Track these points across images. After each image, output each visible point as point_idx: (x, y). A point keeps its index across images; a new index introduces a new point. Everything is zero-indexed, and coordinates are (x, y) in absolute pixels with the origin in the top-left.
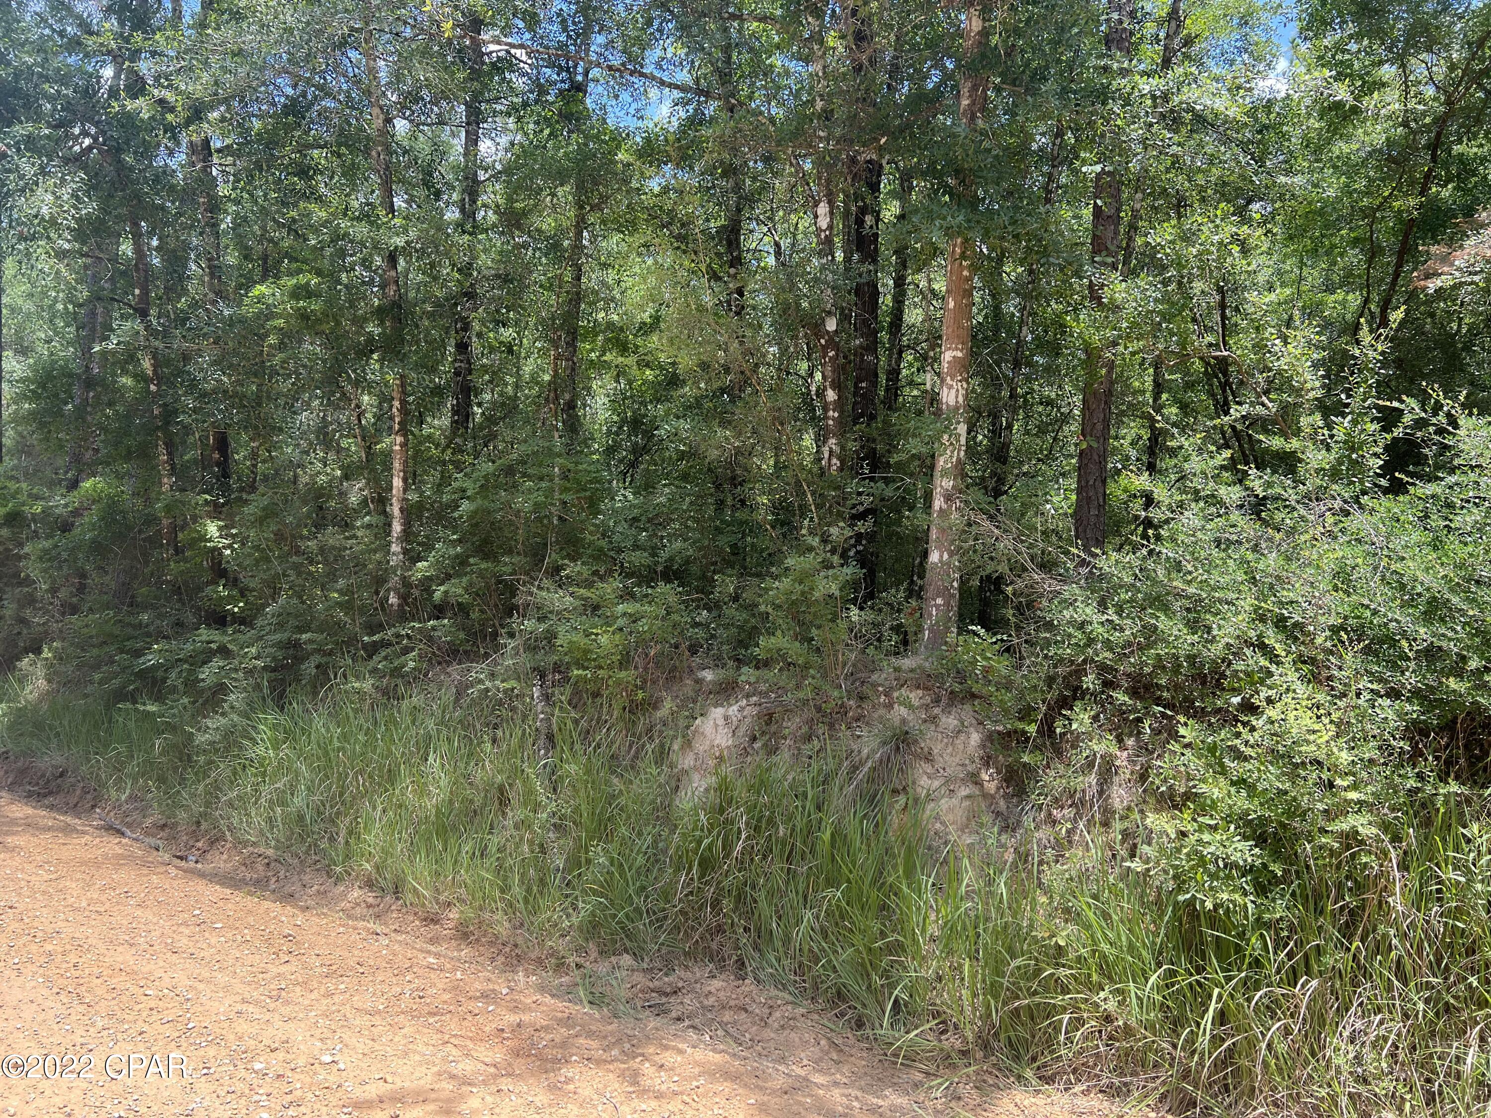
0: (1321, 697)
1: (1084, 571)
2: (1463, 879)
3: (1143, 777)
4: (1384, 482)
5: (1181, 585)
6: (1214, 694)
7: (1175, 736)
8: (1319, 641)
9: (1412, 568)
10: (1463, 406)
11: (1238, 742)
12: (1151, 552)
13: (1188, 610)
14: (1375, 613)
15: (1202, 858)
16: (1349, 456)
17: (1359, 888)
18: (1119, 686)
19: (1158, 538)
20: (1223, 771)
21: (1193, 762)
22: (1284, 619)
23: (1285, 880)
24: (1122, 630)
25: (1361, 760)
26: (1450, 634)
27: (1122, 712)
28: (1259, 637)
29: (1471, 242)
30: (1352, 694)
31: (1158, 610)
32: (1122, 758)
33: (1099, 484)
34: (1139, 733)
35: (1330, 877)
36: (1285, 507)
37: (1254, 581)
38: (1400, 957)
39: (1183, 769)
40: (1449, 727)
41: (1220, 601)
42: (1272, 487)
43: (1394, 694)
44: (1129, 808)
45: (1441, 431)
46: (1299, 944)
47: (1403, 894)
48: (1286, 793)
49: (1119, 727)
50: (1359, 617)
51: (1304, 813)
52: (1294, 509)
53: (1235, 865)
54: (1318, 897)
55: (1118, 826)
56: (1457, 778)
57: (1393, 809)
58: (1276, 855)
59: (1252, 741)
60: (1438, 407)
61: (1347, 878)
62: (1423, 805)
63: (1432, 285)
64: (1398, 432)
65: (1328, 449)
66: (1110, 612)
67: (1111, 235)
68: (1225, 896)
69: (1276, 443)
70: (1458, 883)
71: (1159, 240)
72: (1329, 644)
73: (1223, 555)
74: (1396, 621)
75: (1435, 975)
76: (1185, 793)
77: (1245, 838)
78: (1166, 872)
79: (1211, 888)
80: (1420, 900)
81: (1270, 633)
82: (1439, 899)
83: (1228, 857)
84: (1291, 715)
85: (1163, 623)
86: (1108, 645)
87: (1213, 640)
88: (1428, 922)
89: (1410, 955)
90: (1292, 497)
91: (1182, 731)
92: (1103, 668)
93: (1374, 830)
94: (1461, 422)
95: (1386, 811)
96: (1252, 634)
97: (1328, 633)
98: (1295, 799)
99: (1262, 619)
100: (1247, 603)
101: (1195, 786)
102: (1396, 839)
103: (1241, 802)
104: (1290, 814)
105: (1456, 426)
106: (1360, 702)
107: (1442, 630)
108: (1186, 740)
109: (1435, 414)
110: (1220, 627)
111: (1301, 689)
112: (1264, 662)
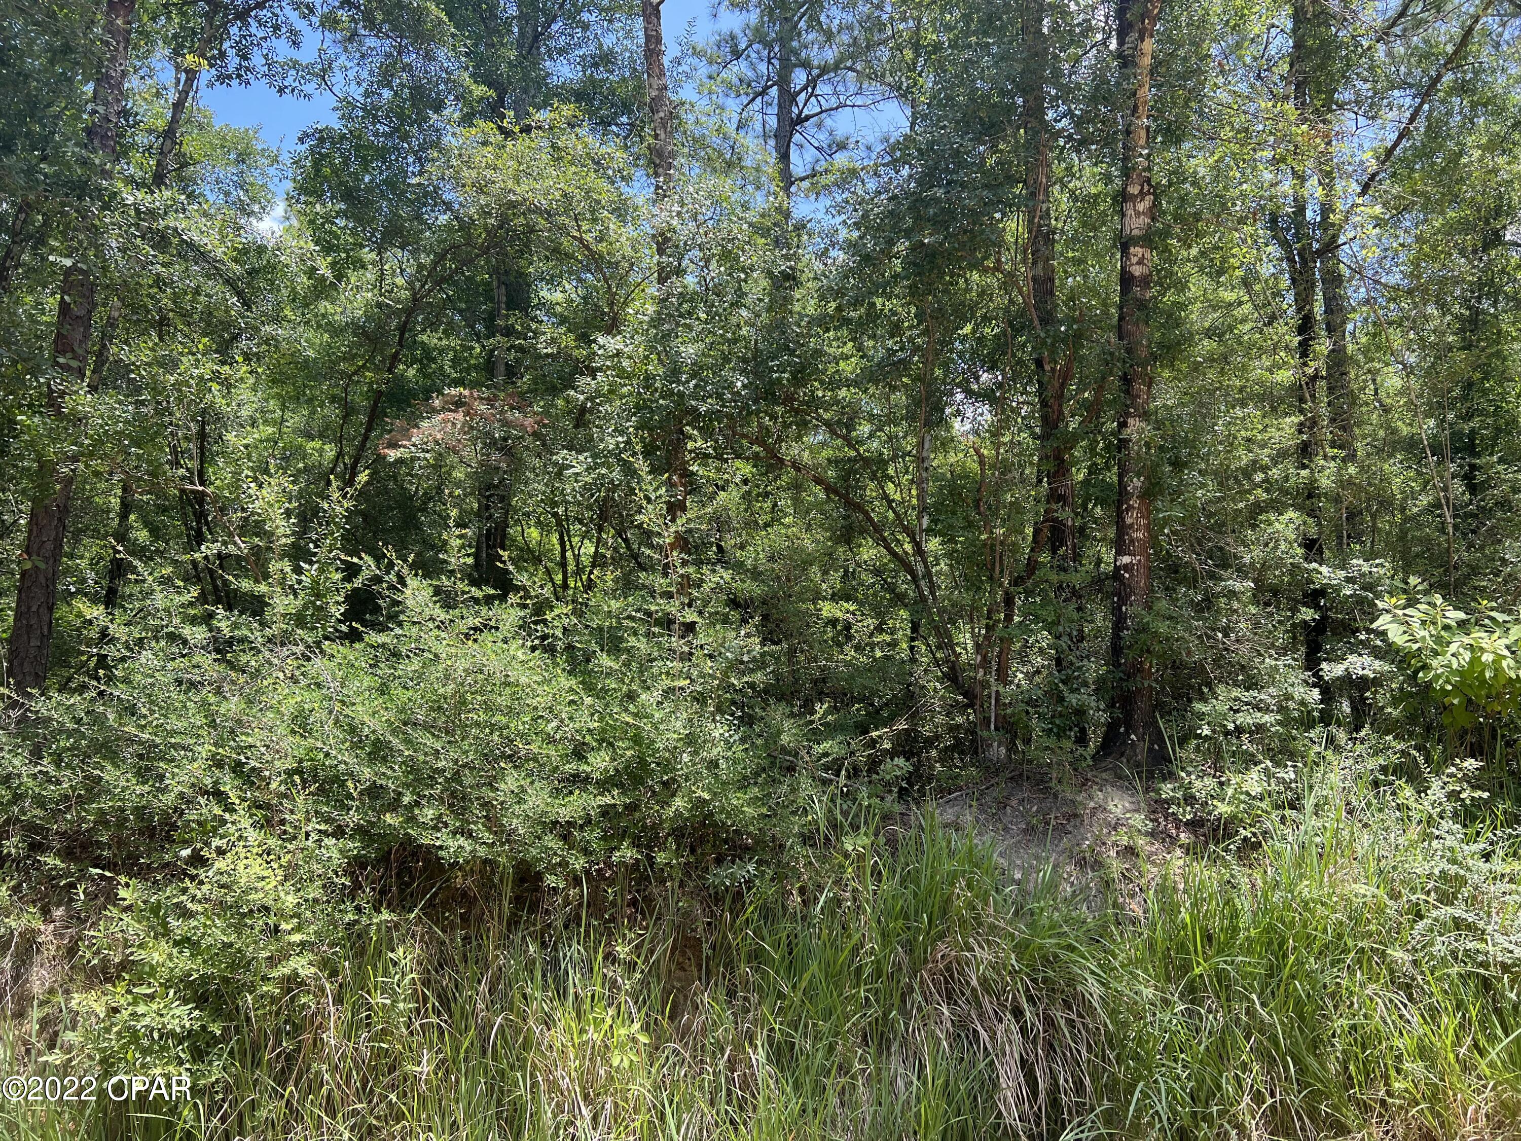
0: (272, 842)
1: (15, 714)
2: (388, 1002)
3: (72, 951)
4: (344, 628)
5: (133, 730)
6: (163, 847)
7: (112, 898)
8: (273, 786)
9: (361, 713)
10: (412, 566)
11: (184, 898)
12: (101, 694)
13: (141, 757)
14: (327, 755)
15: (134, 1033)
16: (313, 603)
17: (297, 1029)
18: (50, 848)
19: (110, 679)
20: (166, 933)
21: (132, 926)
22: (240, 764)
23: (225, 1038)
24: (58, 783)
25: (307, 900)
26: (389, 772)
27: (51, 878)
28: (216, 783)
29: (425, 424)
30: (302, 837)
31: (104, 758)
32: (46, 934)
33: (44, 611)
34: (71, 900)
35: (269, 1026)
36: (251, 649)
37: (213, 724)
38: (331, 1091)
39: (120, 935)
40: (384, 859)
41: (174, 746)
42: (239, 629)
43: (339, 832)
44: (51, 991)
45: (391, 587)
46: (234, 1104)
47: (336, 1028)
48: (231, 945)
49: (46, 896)
50: (312, 760)
51: (249, 963)
52: (259, 652)
53: (172, 1034)
54: (257, 1048)
55: (36, 1014)
56: (388, 907)
57: (332, 945)
58: (217, 1014)
59: (199, 896)
60: (391, 565)
61: (286, 1022)
62: (359, 936)
63: (393, 455)
64: (358, 583)
65: (296, 595)
66: (45, 762)
67: (79, 337)
68: (158, 1071)
69: (246, 585)
70: (384, 1005)
71: (133, 359)
72: (283, 788)
73: (182, 697)
74: (346, 763)
75: (360, 1102)
76: (121, 963)
77: (185, 1002)
78: (90, 1057)
79: (143, 1066)
80: (350, 1031)
81: (227, 779)
82: (368, 1025)
83: (164, 1026)
84: (241, 865)
85: (110, 774)
86: (40, 801)
87: (165, 790)
88: (356, 1050)
89: (339, 1086)
90: (258, 638)
91: (122, 893)
92: (31, 828)
93: (313, 970)
94: (408, 581)
95: (325, 948)
96: (208, 781)
97: (283, 776)
98: (239, 951)
99: (219, 765)
100: (205, 750)
101: (132, 954)
102: (334, 973)
103: (184, 963)
104: (232, 967)
105: (405, 585)
106: (309, 843)
107: (383, 770)
108: (126, 903)
109: (388, 573)
110: (174, 775)
111: (253, 835)
112: (218, 811)
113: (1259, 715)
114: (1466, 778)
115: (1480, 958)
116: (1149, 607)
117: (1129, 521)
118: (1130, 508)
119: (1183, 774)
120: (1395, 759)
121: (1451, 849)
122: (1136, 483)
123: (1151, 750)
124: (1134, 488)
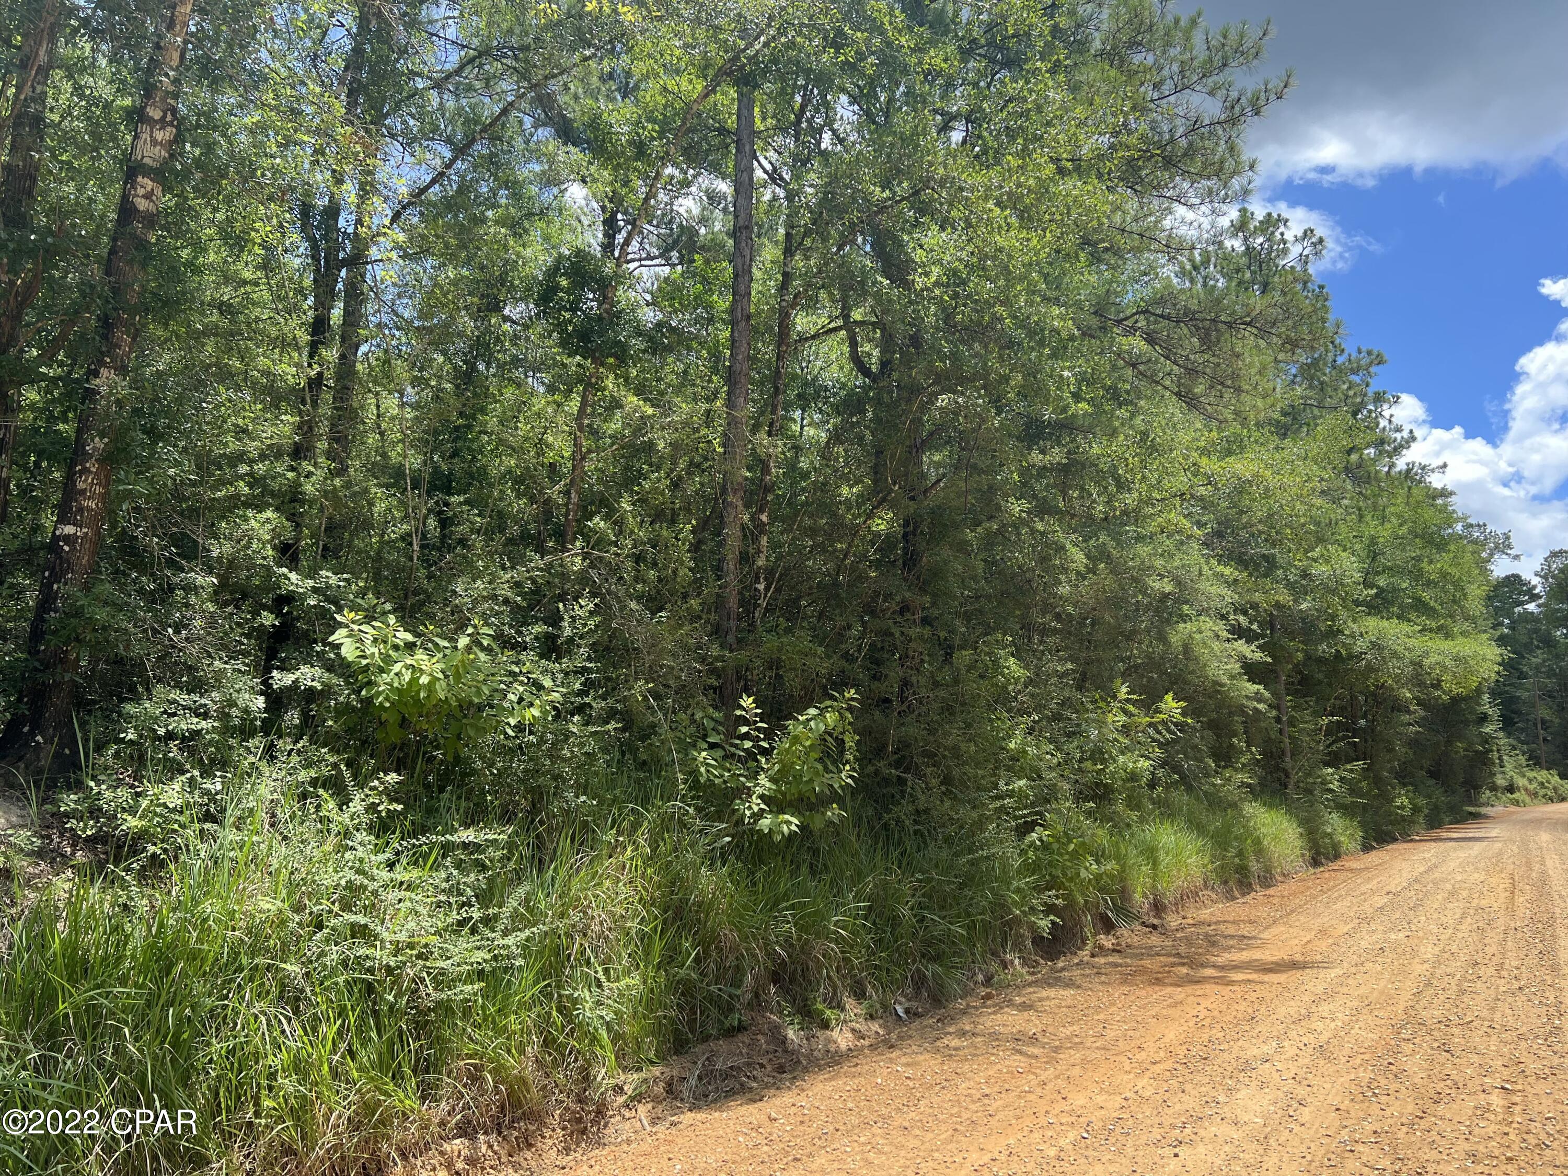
113: (195, 720)
114: (386, 792)
115: (369, 964)
116: (87, 588)
117: (81, 485)
118: (85, 471)
119: (92, 784)
120: (326, 771)
121: (361, 861)
122: (96, 444)
123: (58, 755)
124: (94, 449)
